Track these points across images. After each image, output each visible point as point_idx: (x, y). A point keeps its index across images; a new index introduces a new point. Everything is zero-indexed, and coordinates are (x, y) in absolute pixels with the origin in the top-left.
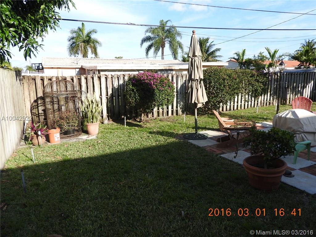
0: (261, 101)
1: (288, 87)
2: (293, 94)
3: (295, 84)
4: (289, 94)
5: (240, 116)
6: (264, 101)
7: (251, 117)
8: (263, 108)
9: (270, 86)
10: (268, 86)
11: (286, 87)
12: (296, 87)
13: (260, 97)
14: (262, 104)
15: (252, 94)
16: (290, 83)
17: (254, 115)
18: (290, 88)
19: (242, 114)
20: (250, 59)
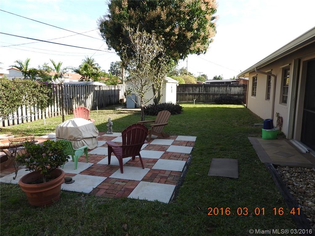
0: (49, 112)
1: (73, 98)
2: (78, 104)
3: (78, 95)
4: (74, 104)
5: (25, 130)
6: (51, 112)
7: (38, 129)
8: (51, 119)
9: (56, 97)
10: (54, 97)
11: (71, 97)
12: (79, 98)
13: (47, 108)
14: (50, 115)
15: (38, 105)
16: (74, 94)
17: (42, 127)
18: (75, 99)
19: (29, 127)
20: (35, 69)
